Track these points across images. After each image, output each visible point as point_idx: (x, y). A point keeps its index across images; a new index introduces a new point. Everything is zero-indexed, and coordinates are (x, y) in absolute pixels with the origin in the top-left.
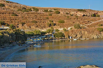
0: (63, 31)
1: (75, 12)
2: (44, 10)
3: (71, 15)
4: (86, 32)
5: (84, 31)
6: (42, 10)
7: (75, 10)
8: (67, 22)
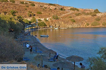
0: (44, 21)
1: (48, 6)
2: (20, 2)
3: (45, 8)
4: (63, 22)
5: (61, 21)
6: (18, 2)
7: (47, 4)
8: (44, 14)
